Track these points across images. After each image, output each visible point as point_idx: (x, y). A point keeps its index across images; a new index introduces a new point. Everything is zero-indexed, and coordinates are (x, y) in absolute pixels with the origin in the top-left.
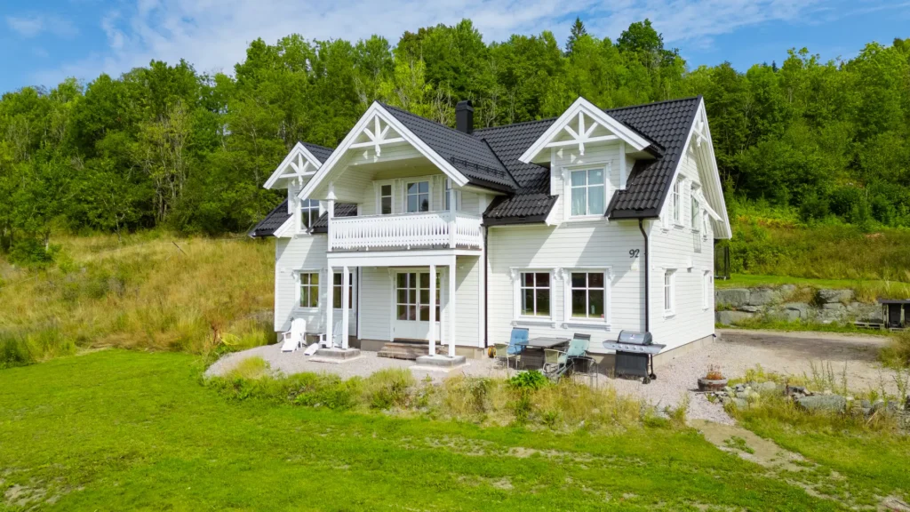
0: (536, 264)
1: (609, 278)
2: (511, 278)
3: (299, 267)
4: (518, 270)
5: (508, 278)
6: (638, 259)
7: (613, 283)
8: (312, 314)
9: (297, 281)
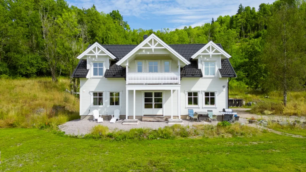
0: (193, 90)
1: (217, 94)
2: (185, 94)
3: (93, 90)
4: (187, 91)
5: (184, 94)
6: (225, 88)
7: (218, 95)
8: (100, 108)
9: (92, 95)
